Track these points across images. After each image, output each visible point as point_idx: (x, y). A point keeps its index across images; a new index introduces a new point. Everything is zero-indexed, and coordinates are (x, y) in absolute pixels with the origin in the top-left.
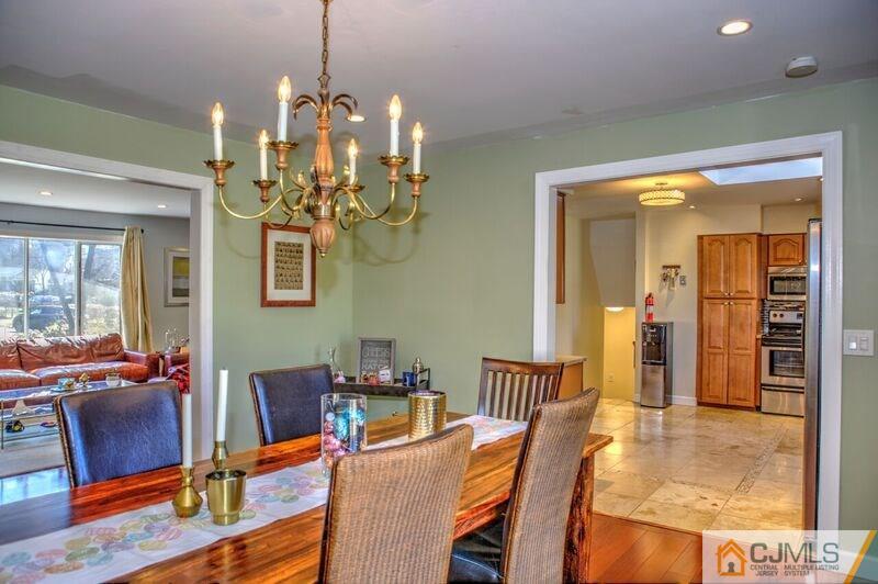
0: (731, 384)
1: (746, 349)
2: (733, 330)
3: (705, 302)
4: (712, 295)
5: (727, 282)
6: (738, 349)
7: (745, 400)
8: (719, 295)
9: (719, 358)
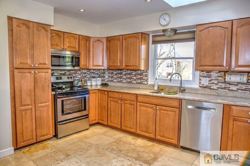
0: (38, 127)
1: (46, 102)
2: (37, 90)
3: (16, 71)
4: (21, 66)
5: (32, 56)
6: (41, 103)
7: (47, 135)
8: (27, 66)
9: (29, 112)
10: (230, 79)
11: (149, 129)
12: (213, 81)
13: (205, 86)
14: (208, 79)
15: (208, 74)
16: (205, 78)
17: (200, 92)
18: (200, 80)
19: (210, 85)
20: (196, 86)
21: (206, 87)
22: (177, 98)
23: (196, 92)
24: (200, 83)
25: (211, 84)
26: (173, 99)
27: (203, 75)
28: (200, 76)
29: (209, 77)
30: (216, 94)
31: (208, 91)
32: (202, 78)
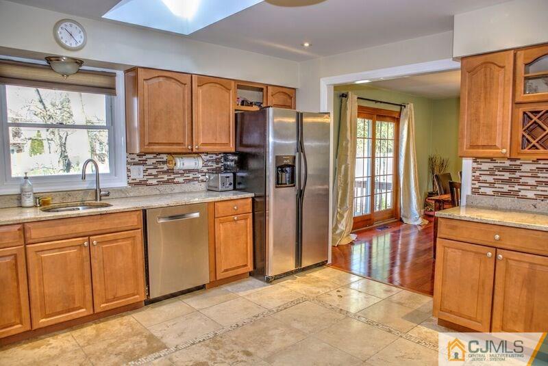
10: (183, 164)
11: (74, 300)
12: (149, 171)
13: (138, 181)
14: (142, 168)
15: (140, 159)
16: (137, 167)
17: (132, 194)
18: (129, 170)
19: (145, 178)
20: (123, 183)
21: (140, 183)
22: (137, 209)
23: (123, 195)
24: (129, 177)
25: (148, 177)
26: (128, 214)
27: (133, 161)
28: (128, 163)
29: (144, 164)
30: (158, 192)
31: (144, 190)
32: (132, 168)
